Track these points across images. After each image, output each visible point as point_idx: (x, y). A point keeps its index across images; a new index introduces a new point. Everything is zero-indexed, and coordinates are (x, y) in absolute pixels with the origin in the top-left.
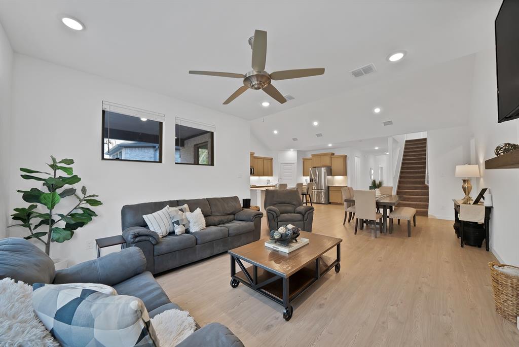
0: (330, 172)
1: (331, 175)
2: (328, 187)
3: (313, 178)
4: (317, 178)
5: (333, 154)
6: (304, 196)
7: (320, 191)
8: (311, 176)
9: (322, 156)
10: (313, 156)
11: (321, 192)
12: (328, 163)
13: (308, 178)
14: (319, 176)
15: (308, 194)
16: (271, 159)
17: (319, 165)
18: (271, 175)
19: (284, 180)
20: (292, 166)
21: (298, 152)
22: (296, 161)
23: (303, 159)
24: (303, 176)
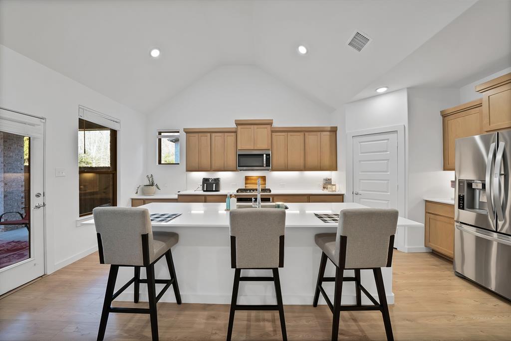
16: (334, 131)
18: (334, 167)
19: (362, 181)
20: (388, 139)
21: (412, 92)
22: (405, 122)
23: (441, 112)
24: (444, 170)
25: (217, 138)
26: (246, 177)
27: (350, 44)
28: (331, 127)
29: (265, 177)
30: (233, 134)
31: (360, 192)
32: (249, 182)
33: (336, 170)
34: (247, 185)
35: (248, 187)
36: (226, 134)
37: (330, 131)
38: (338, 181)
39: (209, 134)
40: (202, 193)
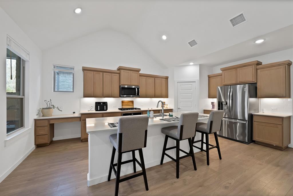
0: (254, 92)
1: (256, 96)
2: (251, 116)
3: (223, 100)
4: (229, 102)
5: (259, 63)
6: (205, 135)
7: (233, 121)
8: (220, 99)
9: (238, 69)
10: (223, 70)
11: (236, 123)
12: (251, 79)
13: (215, 101)
14: (234, 98)
15: (210, 133)
16: (167, 78)
17: (234, 82)
18: (167, 96)
19: (181, 103)
20: (192, 85)
21: (201, 67)
22: (198, 78)
23: (208, 76)
24: (209, 98)
25: (107, 76)
26: (122, 101)
27: (189, 43)
28: (166, 77)
29: (133, 101)
30: (117, 75)
31: (180, 108)
32: (124, 104)
33: (168, 97)
34: (123, 106)
35: (123, 107)
36: (112, 74)
37: (166, 78)
38: (169, 103)
39: (101, 73)
40: (94, 112)
